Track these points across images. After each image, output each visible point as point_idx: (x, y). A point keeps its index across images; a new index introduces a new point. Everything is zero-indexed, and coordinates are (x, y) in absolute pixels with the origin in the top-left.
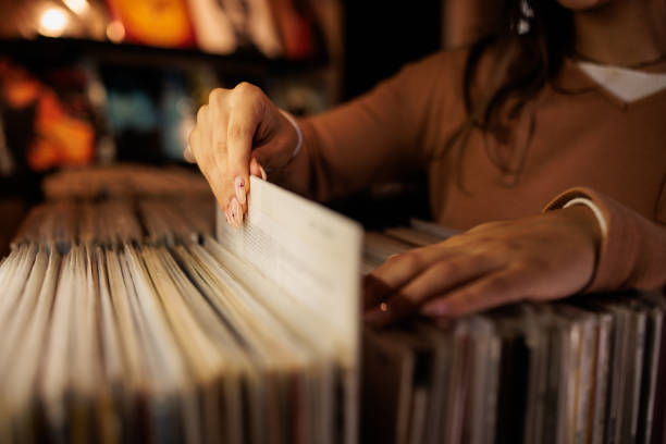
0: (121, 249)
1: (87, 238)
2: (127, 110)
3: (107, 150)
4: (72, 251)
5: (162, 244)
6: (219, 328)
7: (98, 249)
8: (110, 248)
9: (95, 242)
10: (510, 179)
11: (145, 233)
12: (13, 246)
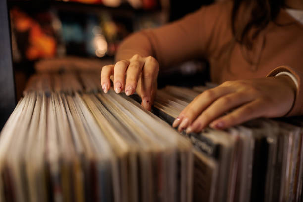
0: (73, 95)
1: (58, 89)
2: (71, 32)
3: (62, 50)
4: (53, 95)
5: (92, 93)
6: (124, 131)
7: (64, 95)
8: (69, 94)
9: (62, 92)
10: (254, 68)
11: (84, 87)
12: (25, 93)
